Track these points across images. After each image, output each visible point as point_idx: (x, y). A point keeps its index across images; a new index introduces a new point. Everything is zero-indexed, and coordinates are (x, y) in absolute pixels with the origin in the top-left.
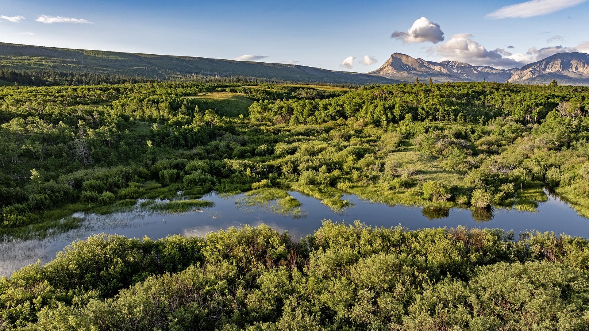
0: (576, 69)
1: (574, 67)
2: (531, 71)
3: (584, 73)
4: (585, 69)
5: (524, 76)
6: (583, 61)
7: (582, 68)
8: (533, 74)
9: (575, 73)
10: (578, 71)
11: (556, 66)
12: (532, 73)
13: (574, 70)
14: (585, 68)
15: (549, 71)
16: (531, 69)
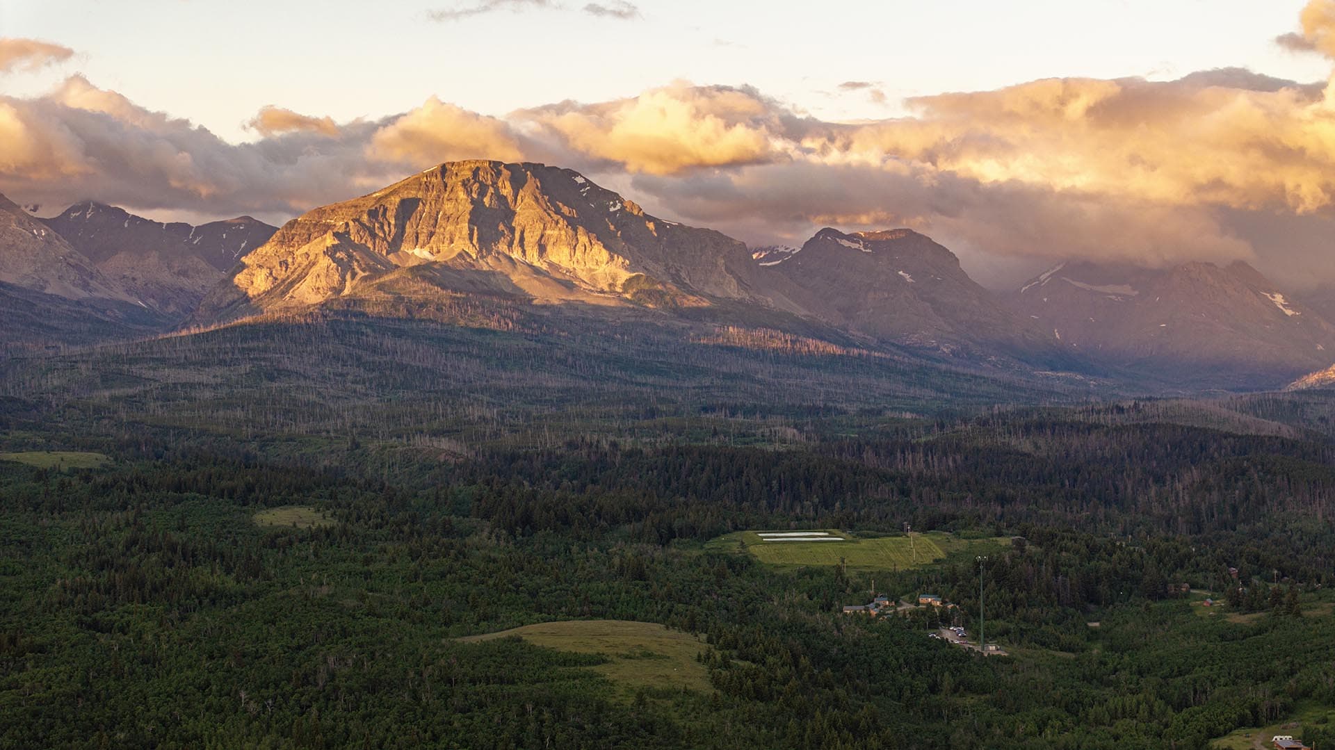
0: (542, 249)
1: (531, 239)
2: (331, 252)
3: (577, 278)
4: (579, 254)
5: (301, 278)
6: (565, 210)
7: (566, 250)
8: (345, 267)
9: (537, 271)
10: (551, 264)
11: (450, 228)
12: (339, 262)
13: (533, 257)
14: (580, 248)
15: (421, 254)
16: (330, 241)
